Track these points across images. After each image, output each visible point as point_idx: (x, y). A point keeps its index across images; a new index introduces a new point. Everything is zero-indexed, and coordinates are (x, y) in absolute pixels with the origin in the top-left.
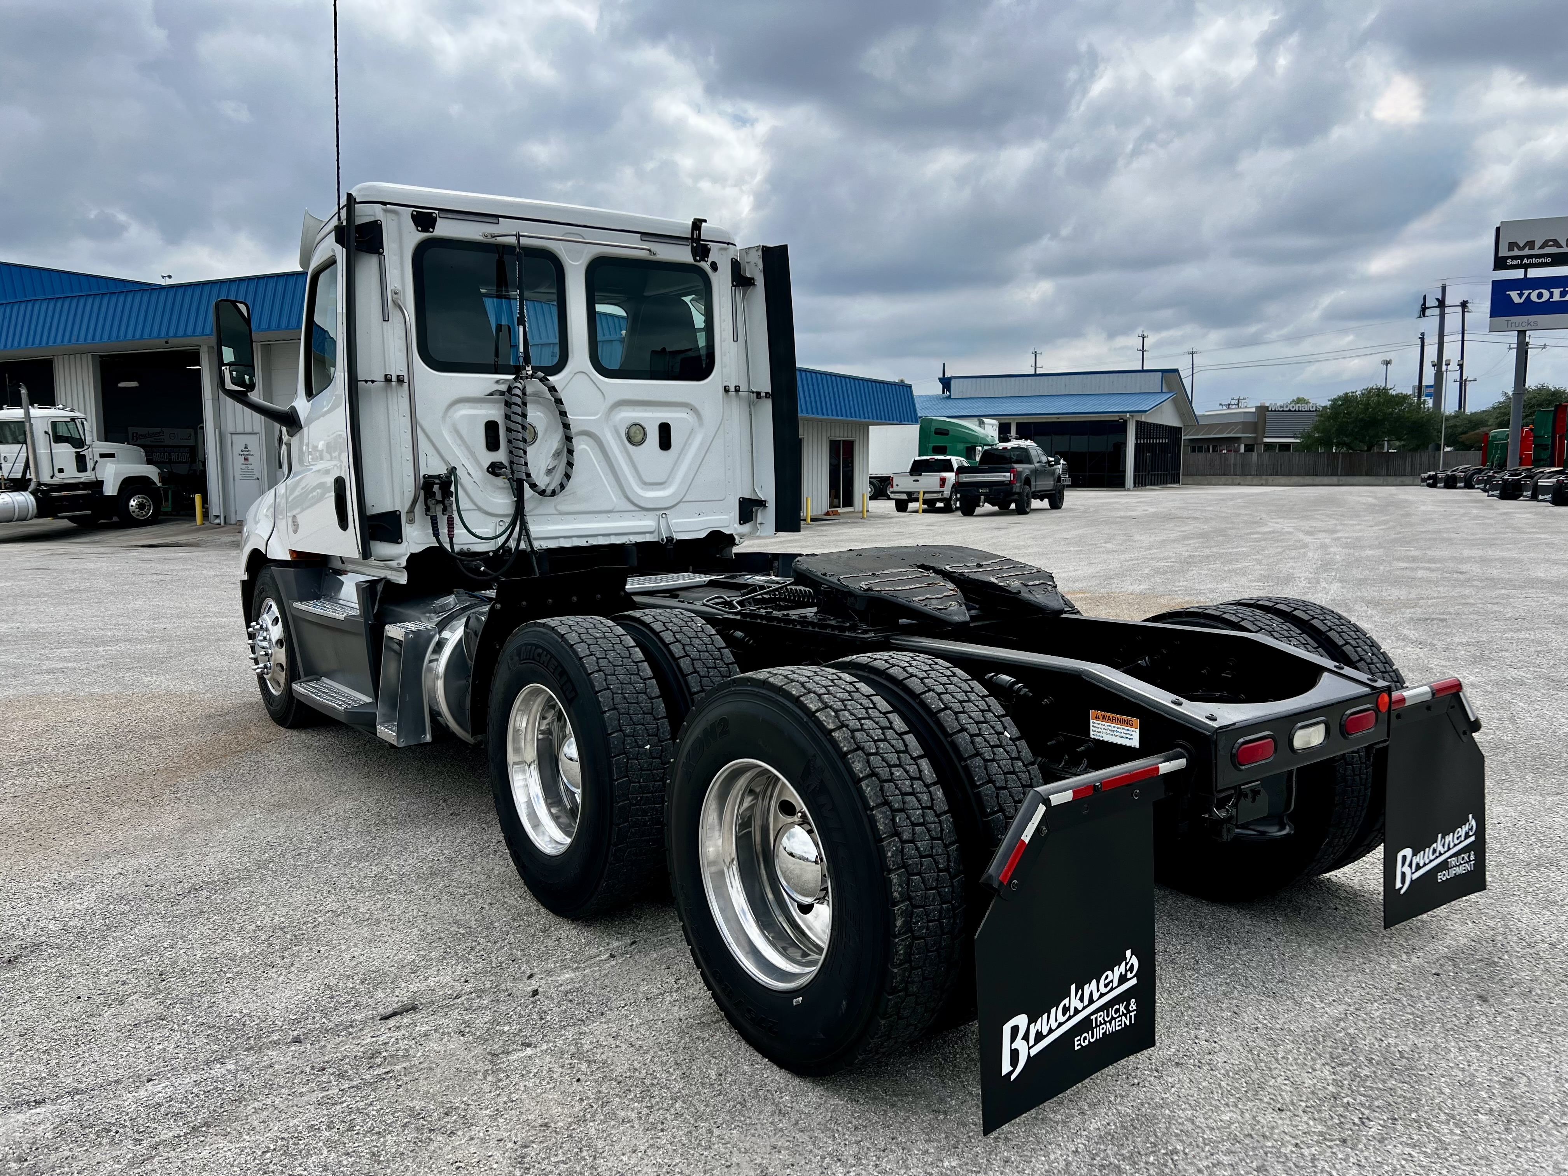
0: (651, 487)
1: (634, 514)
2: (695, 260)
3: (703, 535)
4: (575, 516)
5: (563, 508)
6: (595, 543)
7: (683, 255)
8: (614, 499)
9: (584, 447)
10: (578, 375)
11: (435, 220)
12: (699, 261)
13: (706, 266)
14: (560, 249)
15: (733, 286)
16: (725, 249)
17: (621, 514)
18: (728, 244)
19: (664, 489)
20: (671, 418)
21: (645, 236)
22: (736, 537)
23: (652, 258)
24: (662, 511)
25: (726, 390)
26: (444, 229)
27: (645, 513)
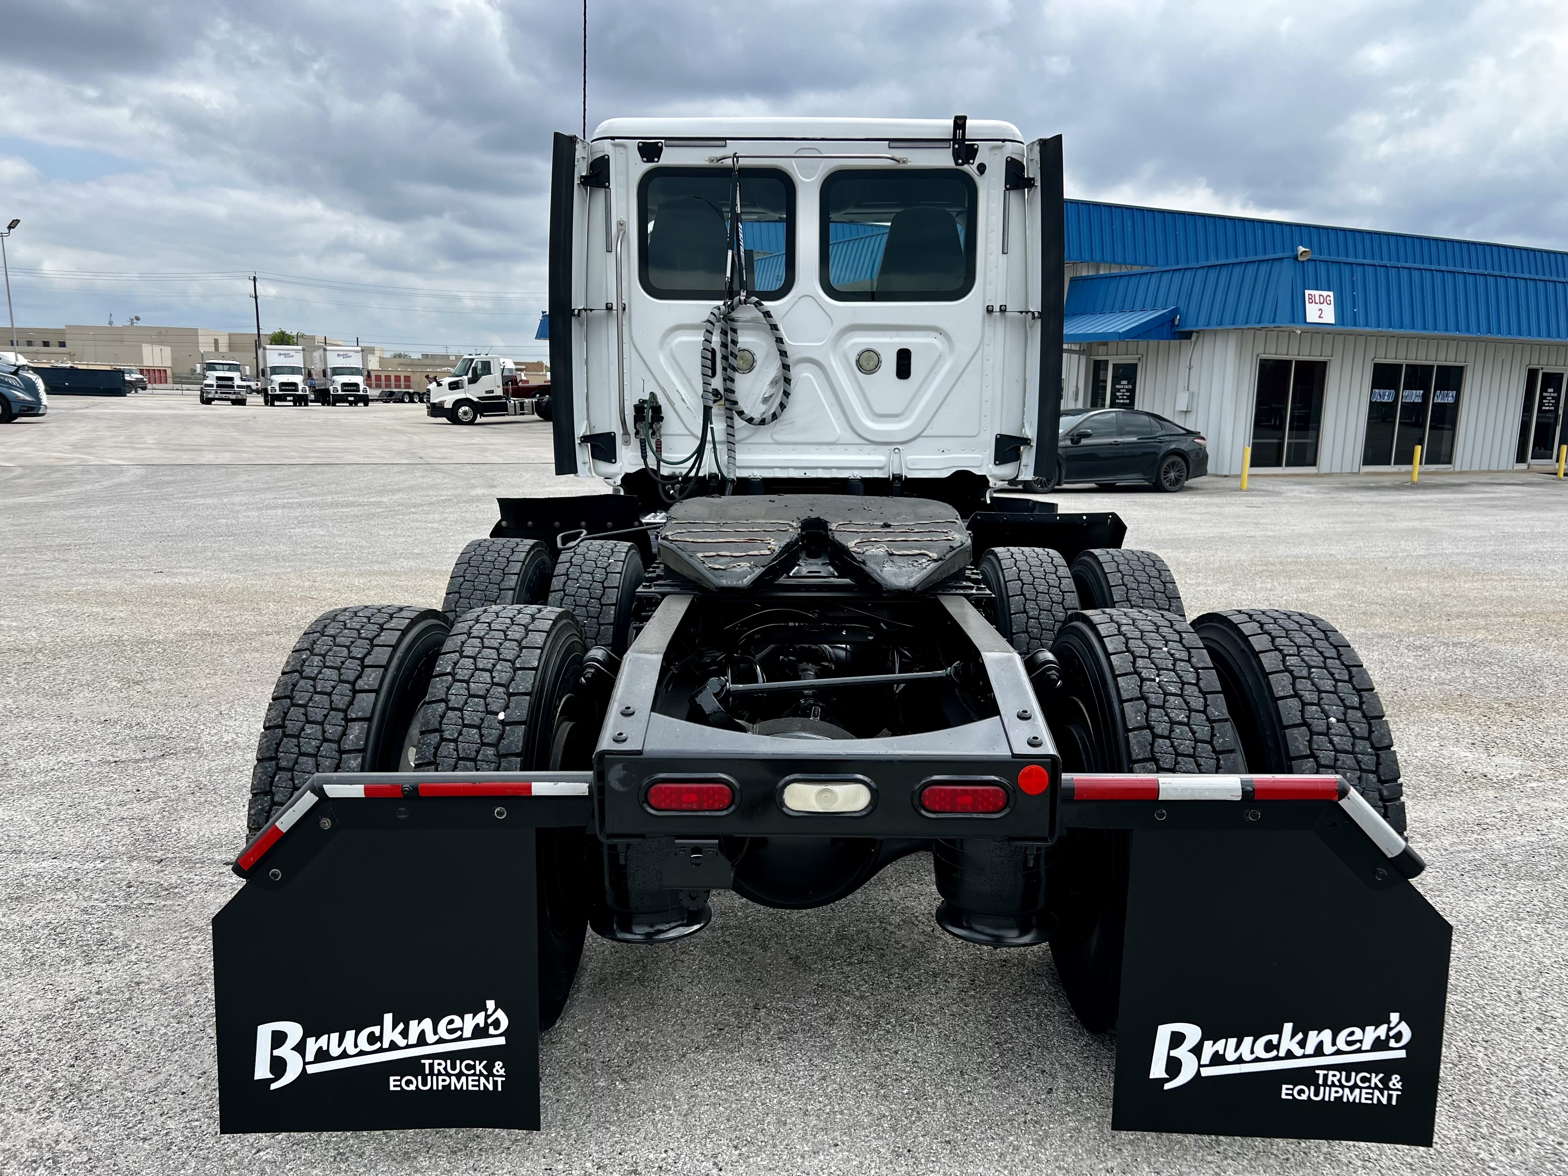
0: (884, 419)
1: (861, 447)
2: (957, 164)
3: (945, 474)
4: (793, 447)
5: (779, 437)
6: (814, 476)
7: (943, 159)
8: (838, 429)
9: (806, 374)
10: (803, 299)
11: (661, 149)
12: (962, 164)
13: (971, 169)
14: (793, 168)
15: (1007, 189)
16: (1001, 147)
17: (846, 447)
18: (1004, 141)
19: (901, 421)
20: (912, 343)
21: (893, 142)
22: (990, 479)
23: (902, 166)
24: (894, 445)
25: (989, 310)
26: (670, 158)
27: (874, 447)
